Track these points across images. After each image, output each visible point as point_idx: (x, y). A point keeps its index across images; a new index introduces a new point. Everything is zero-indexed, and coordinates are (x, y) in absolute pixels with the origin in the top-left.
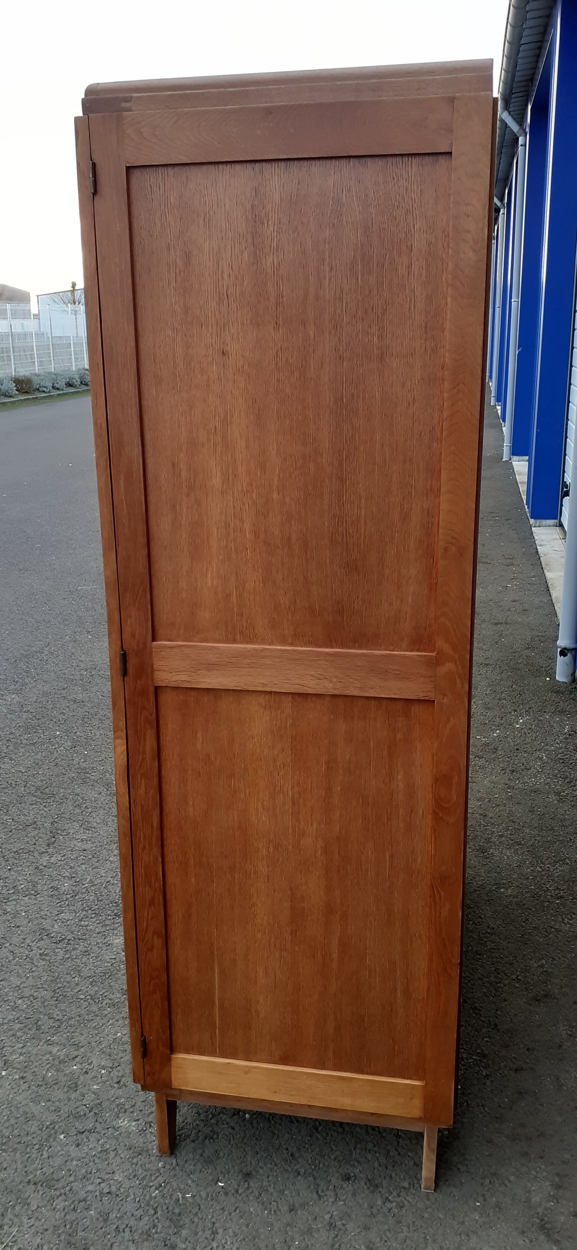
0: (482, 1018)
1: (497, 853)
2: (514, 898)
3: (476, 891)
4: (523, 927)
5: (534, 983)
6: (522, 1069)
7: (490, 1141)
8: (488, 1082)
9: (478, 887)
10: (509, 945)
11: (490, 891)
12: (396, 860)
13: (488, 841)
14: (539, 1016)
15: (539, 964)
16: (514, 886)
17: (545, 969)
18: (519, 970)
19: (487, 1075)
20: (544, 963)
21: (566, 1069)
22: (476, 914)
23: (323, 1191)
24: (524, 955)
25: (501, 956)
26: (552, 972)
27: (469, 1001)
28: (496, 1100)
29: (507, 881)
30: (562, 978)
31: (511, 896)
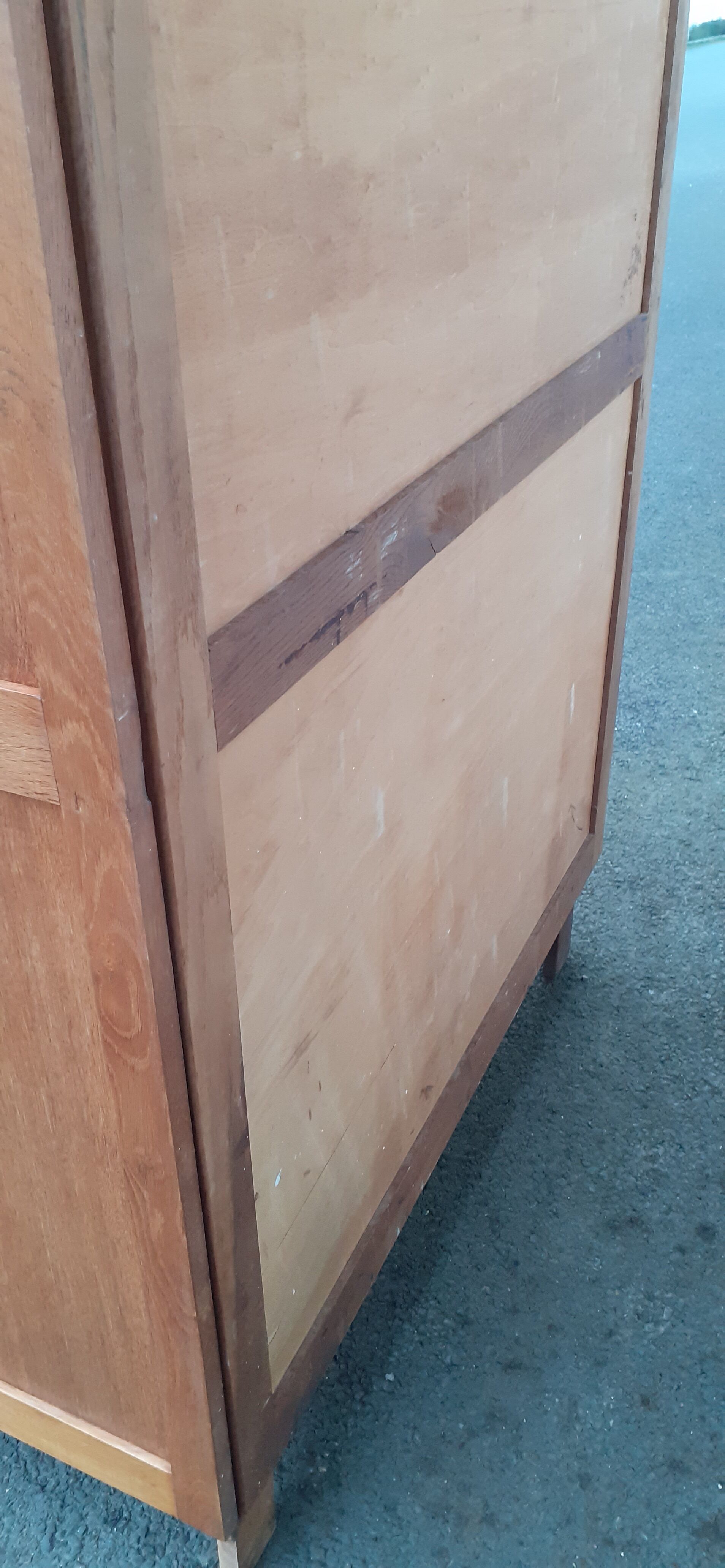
0: (499, 1244)
1: (674, 919)
2: (665, 1010)
3: (605, 985)
4: (656, 1071)
5: (623, 1190)
6: (519, 1366)
7: (390, 1509)
8: (446, 1381)
9: (613, 980)
10: (616, 1104)
11: (630, 990)
12: (60, 1105)
13: (671, 893)
14: (601, 1261)
15: (651, 1153)
16: (675, 988)
17: (656, 1166)
18: (610, 1157)
19: (452, 1364)
20: (660, 1154)
21: (600, 1385)
22: (584, 1030)
23: (64, 1532)
24: (632, 1130)
25: (590, 1123)
26: (667, 1176)
27: (492, 1204)
28: (443, 1421)
29: (668, 975)
30: (678, 1191)
31: (663, 1005)
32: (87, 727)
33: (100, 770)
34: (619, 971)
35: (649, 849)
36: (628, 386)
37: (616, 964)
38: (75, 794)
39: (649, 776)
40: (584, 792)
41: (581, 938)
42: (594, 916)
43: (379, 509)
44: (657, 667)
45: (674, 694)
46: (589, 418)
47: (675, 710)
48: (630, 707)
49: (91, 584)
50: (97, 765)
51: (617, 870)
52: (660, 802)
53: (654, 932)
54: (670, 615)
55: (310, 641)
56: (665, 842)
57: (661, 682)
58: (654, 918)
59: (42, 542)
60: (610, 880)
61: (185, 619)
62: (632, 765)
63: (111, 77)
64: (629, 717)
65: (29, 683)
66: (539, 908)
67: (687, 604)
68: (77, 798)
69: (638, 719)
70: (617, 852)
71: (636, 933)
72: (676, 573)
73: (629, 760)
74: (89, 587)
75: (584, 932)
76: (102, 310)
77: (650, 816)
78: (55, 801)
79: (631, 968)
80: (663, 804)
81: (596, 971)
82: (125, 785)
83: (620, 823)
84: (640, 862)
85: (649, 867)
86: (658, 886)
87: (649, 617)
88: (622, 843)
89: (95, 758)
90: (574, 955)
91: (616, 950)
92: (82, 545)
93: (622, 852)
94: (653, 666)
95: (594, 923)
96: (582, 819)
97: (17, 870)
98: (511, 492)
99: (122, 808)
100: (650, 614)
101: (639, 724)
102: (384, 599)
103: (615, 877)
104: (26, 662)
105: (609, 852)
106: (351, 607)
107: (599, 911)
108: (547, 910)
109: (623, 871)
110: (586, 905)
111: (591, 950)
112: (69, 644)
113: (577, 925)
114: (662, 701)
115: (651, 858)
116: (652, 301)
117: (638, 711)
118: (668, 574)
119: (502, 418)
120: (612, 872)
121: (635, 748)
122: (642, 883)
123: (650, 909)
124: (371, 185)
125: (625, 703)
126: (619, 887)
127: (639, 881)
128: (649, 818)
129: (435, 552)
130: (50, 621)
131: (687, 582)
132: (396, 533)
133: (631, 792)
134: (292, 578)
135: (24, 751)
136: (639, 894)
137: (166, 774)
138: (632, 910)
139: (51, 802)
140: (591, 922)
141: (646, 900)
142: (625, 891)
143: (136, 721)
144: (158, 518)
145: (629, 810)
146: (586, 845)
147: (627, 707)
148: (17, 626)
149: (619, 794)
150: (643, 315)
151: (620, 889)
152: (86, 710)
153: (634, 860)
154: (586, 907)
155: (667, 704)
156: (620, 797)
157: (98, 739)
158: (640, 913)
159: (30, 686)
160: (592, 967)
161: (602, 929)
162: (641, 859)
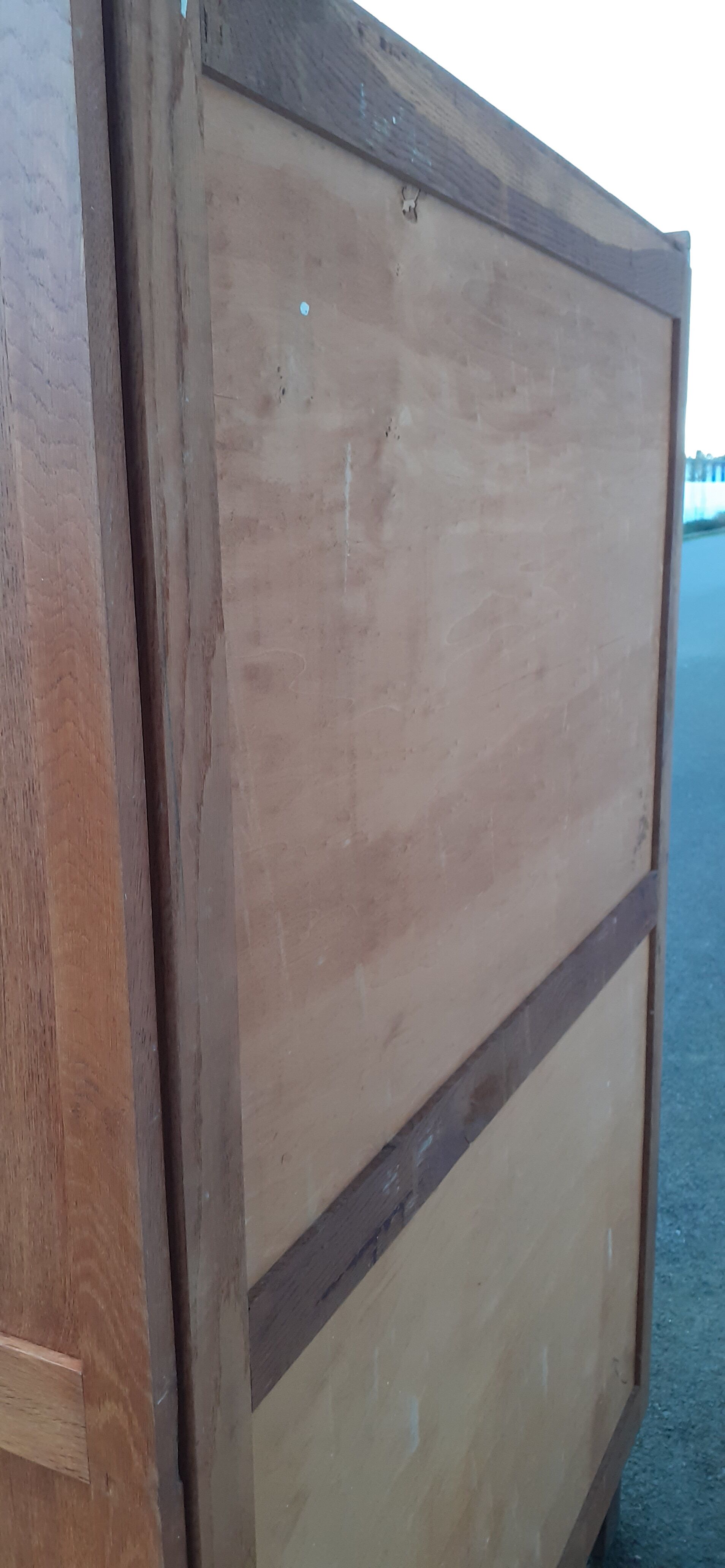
32: (126, 1408)
33: (135, 1455)
34: (676, 1550)
35: (699, 1387)
36: (643, 938)
37: (671, 1539)
38: (107, 1475)
39: (693, 1296)
40: (627, 1339)
41: (632, 1504)
42: (643, 1475)
43: (415, 1116)
44: (693, 1165)
45: (712, 1197)
46: (609, 977)
47: (715, 1216)
48: (668, 1211)
49: (143, 1272)
50: (132, 1448)
51: (666, 1414)
52: (707, 1327)
53: (712, 1496)
54: (701, 1105)
55: (347, 1269)
56: (716, 1379)
57: (697, 1182)
58: (710, 1478)
59: (101, 1229)
60: (659, 1428)
61: (228, 1284)
62: (674, 1282)
63: (198, 840)
64: (668, 1223)
65: (72, 1353)
66: (585, 1486)
67: (717, 1093)
68: (108, 1479)
69: (677, 1226)
70: (664, 1391)
71: (692, 1498)
72: (704, 1058)
73: (671, 1275)
74: (140, 1276)
75: (634, 1496)
76: (175, 1026)
77: (696, 1345)
78: (86, 1480)
79: (689, 1545)
80: (709, 1330)
81: (650, 1550)
82: (159, 1471)
83: (666, 1354)
84: (691, 1404)
85: (700, 1412)
86: (711, 1435)
87: (680, 1106)
88: (669, 1381)
89: (130, 1440)
90: (624, 1528)
91: (671, 1520)
92: (138, 1239)
93: (670, 1391)
94: (688, 1164)
95: (644, 1485)
96: (626, 1371)
97: (38, 1543)
98: (538, 1067)
99: (154, 1496)
100: (680, 1102)
101: (678, 1232)
102: (419, 1204)
103: (665, 1424)
104: (71, 1332)
105: (655, 1390)
106: (387, 1224)
107: (650, 1468)
108: (594, 1487)
109: (673, 1416)
110: (635, 1460)
111: (643, 1521)
112: (115, 1325)
113: (627, 1486)
114: (700, 1204)
115: (701, 1399)
116: (661, 859)
117: (676, 1216)
118: (695, 1058)
119: (528, 1000)
120: (661, 1418)
121: (676, 1260)
122: (694, 1432)
123: (705, 1467)
124: (409, 846)
125: (662, 1206)
126: (669, 1437)
127: (690, 1429)
128: (696, 1347)
129: (469, 1143)
130: (99, 1302)
131: (716, 1068)
132: (431, 1138)
133: (676, 1315)
134: (330, 1210)
135: (59, 1425)
136: (692, 1446)
137: (200, 1452)
138: (685, 1467)
139: (80, 1479)
140: (641, 1483)
141: (700, 1454)
142: (676, 1442)
143: (175, 1399)
144: (210, 1196)
145: (675, 1338)
146: (632, 1400)
147: (665, 1210)
148: (65, 1297)
149: (663, 1317)
150: (654, 872)
151: (671, 1439)
152: (127, 1391)
153: (684, 1402)
154: (635, 1463)
155: (705, 1208)
156: (664, 1320)
157: (135, 1423)
158: (695, 1471)
159: (72, 1356)
160: (644, 1543)
161: (655, 1493)
162: (692, 1401)
